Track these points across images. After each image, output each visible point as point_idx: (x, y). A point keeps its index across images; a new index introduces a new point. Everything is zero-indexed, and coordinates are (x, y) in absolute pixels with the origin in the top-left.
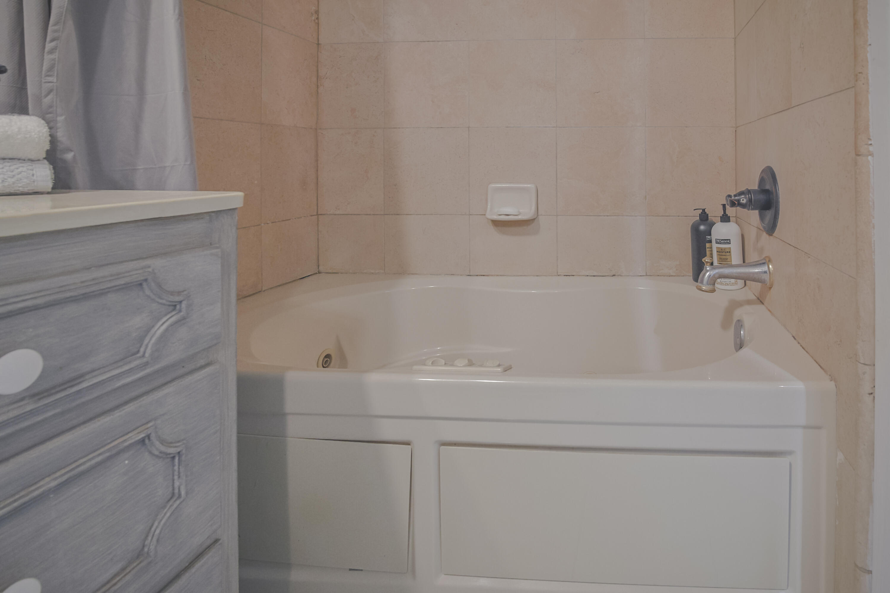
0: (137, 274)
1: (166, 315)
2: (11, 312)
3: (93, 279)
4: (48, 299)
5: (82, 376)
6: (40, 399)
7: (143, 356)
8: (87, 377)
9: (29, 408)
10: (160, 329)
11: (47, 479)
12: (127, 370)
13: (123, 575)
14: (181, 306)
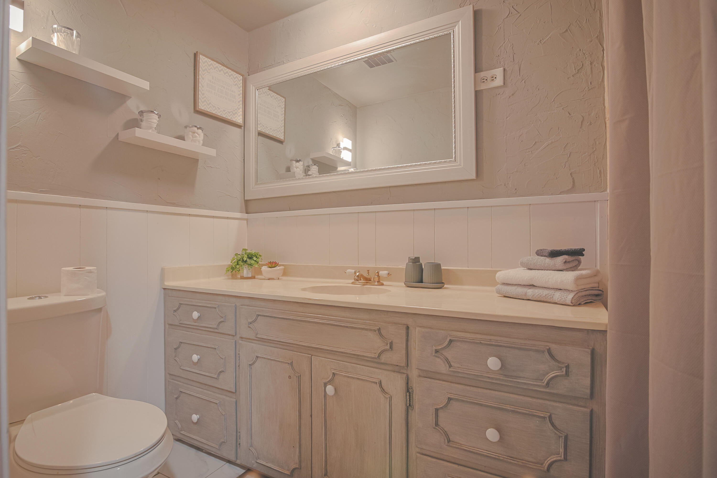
0: (541, 347)
1: (557, 370)
2: (501, 345)
3: (525, 344)
4: (508, 345)
5: (520, 377)
6: (506, 377)
7: (544, 383)
8: (521, 379)
9: (501, 378)
10: (551, 375)
11: (509, 406)
12: (535, 385)
13: (533, 464)
14: (563, 369)
